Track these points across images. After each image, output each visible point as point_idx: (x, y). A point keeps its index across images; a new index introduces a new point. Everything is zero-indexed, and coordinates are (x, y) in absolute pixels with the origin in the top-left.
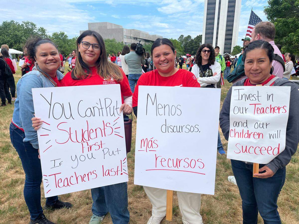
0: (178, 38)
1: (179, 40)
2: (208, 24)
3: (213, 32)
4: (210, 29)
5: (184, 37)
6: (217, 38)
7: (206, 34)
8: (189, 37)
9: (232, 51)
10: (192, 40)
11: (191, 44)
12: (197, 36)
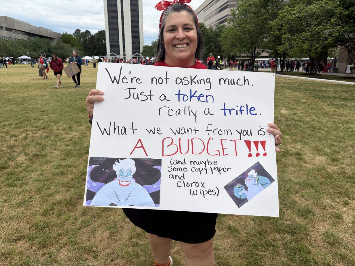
0: (74, 34)
1: (75, 35)
2: (110, 17)
3: (118, 28)
4: (114, 24)
5: (81, 32)
6: (123, 35)
7: (109, 29)
8: (88, 32)
9: (141, 51)
10: (93, 37)
11: (91, 42)
12: (99, 32)
